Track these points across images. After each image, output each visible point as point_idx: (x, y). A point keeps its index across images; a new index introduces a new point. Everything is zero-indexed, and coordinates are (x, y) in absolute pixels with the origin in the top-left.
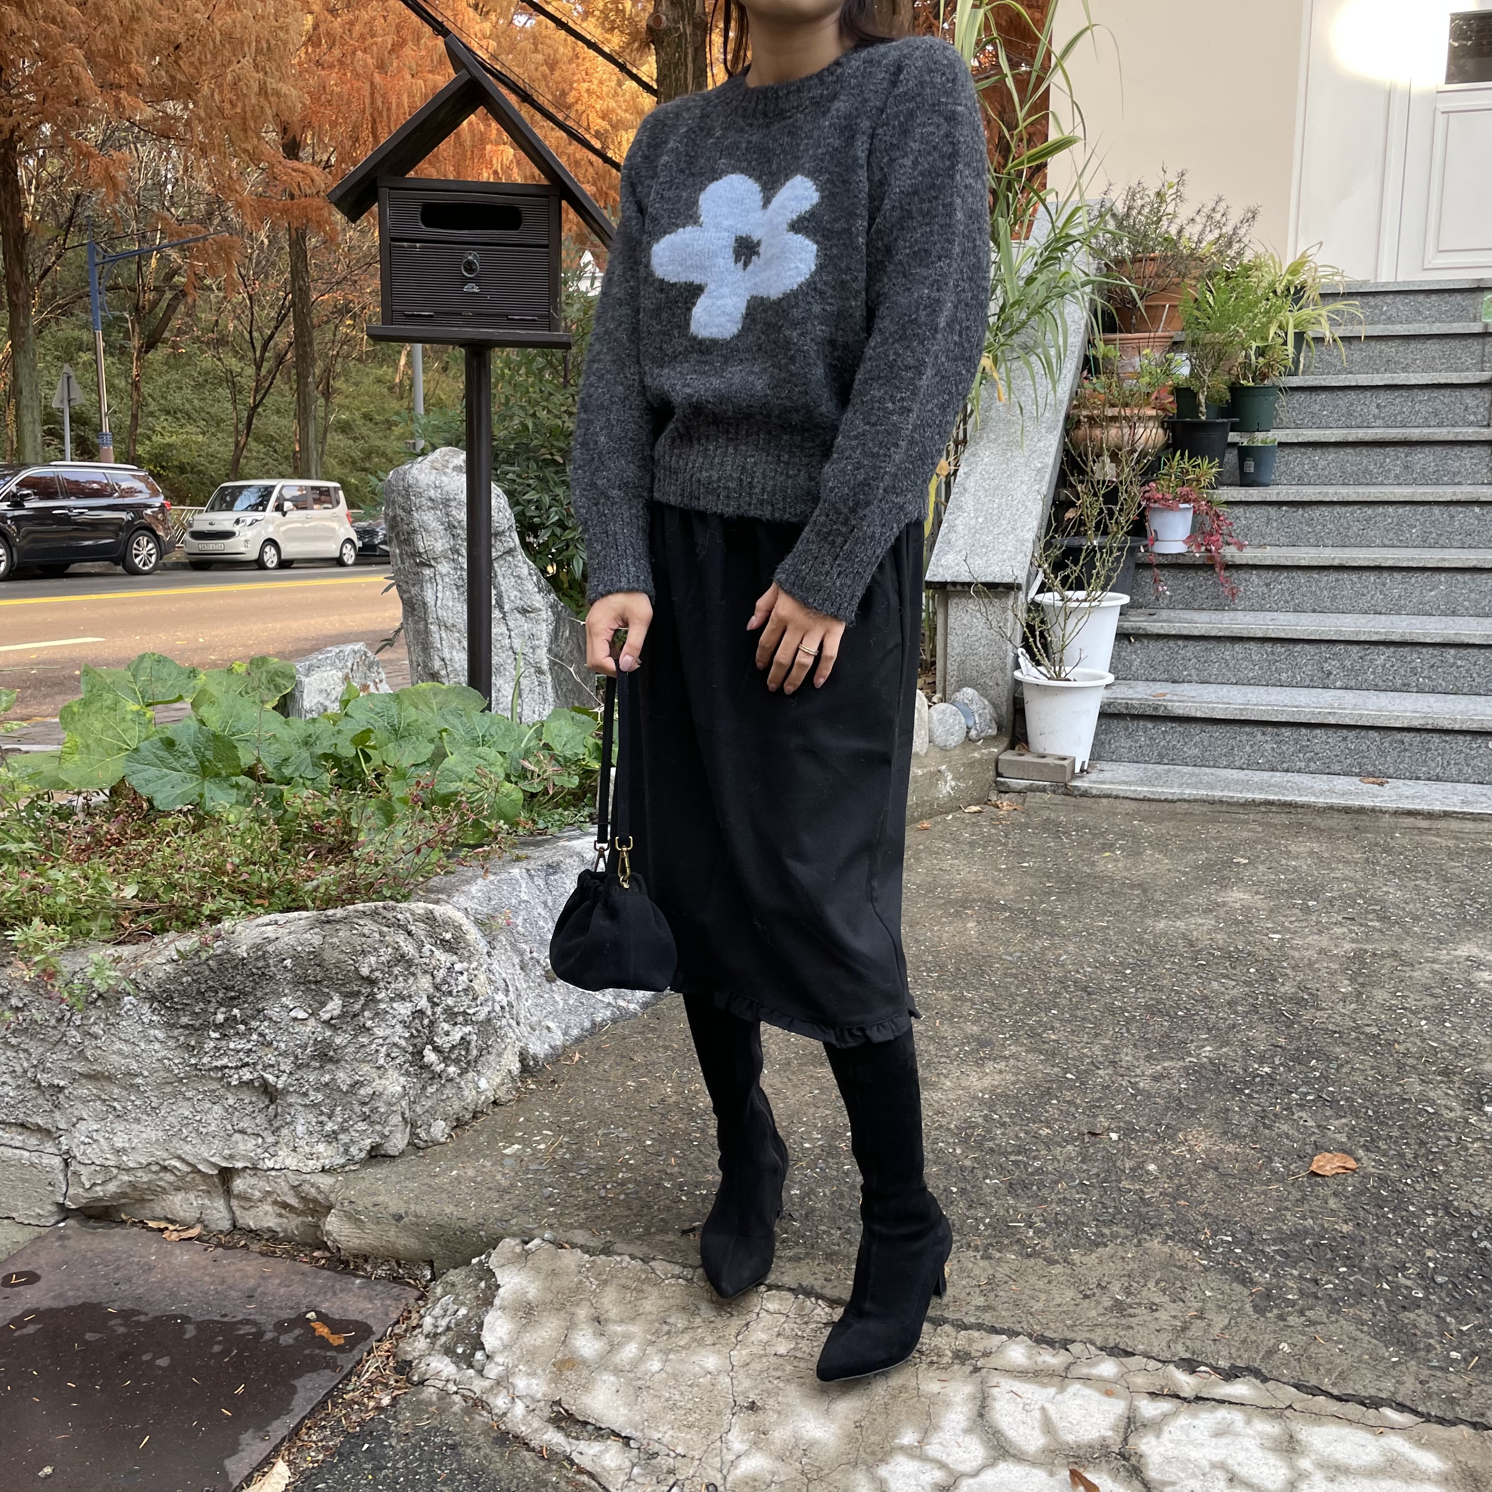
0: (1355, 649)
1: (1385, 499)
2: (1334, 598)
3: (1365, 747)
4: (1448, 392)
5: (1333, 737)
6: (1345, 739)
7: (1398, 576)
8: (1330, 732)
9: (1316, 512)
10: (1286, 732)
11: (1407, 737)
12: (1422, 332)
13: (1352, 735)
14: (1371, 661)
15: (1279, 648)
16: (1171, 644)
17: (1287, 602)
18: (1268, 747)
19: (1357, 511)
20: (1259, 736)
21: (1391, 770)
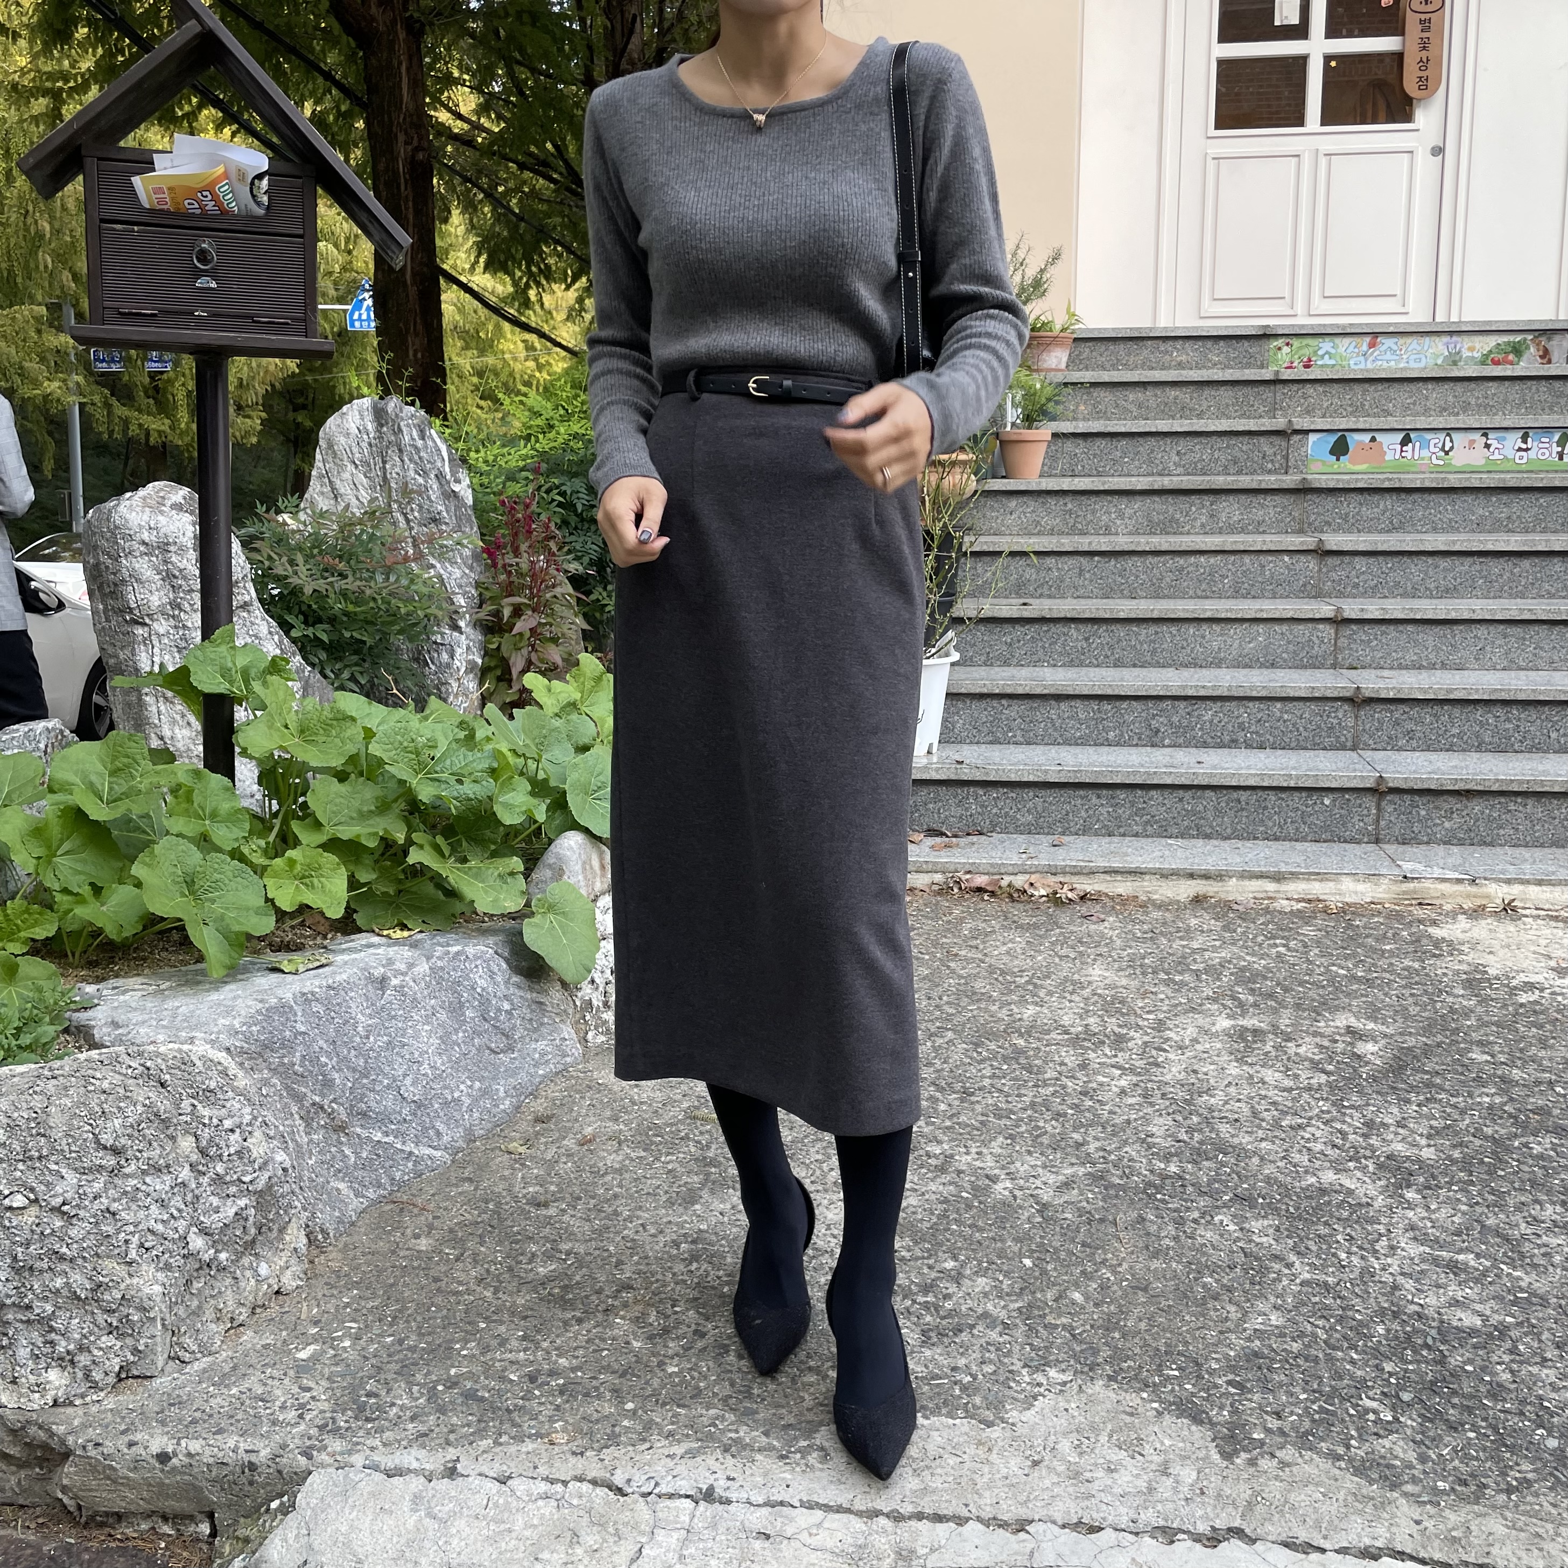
0: (1182, 704)
1: (1197, 548)
2: (1154, 652)
3: (1200, 808)
4: (1246, 439)
5: (1170, 799)
6: (1181, 800)
7: (1217, 628)
8: (1166, 793)
9: (1130, 562)
10: (1122, 795)
11: (1244, 795)
12: (1216, 378)
13: (1188, 795)
14: (1199, 717)
15: (1106, 706)
16: (995, 703)
17: (1106, 657)
18: (1103, 810)
19: (1170, 562)
20: (1094, 800)
21: (1229, 831)
